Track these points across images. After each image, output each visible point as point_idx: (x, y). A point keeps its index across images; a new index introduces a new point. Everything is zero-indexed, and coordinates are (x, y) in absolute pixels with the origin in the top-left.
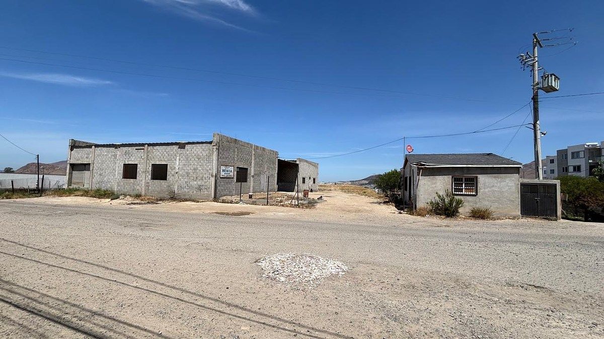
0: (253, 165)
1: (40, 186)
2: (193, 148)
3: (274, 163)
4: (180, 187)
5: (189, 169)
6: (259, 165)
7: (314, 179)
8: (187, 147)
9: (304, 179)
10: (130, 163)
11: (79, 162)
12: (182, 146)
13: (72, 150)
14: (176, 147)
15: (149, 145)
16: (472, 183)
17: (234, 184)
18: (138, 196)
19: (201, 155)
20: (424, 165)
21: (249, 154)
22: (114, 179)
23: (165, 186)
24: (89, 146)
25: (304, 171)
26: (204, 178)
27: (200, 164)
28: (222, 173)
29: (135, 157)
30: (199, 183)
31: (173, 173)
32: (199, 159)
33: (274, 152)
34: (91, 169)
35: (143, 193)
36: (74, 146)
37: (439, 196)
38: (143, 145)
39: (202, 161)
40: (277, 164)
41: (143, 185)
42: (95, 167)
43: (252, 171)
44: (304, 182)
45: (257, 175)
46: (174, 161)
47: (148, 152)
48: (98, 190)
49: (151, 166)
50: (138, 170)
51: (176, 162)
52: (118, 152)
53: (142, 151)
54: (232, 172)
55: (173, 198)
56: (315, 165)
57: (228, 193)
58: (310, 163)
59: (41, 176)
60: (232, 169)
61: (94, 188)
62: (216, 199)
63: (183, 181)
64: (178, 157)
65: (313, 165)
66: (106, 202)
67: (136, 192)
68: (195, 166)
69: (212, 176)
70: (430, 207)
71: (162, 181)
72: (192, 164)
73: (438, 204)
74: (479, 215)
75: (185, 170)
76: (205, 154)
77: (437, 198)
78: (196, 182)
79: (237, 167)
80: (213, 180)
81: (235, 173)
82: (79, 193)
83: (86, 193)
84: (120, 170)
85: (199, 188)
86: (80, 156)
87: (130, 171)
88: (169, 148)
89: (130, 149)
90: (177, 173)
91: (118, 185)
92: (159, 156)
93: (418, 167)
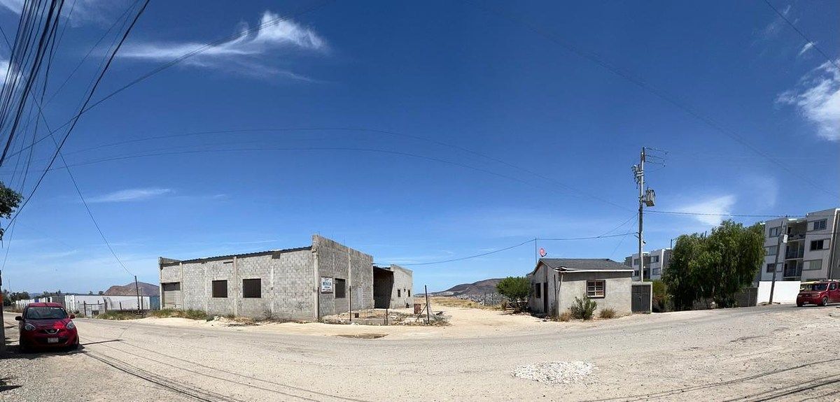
0: (350, 274)
1: (141, 308)
2: (289, 257)
3: (369, 272)
4: (277, 305)
5: (287, 283)
6: (355, 275)
7: (409, 291)
8: (283, 256)
9: (399, 291)
10: (219, 279)
11: (169, 281)
12: (276, 255)
13: (162, 269)
14: (269, 257)
15: (238, 256)
16: (601, 286)
17: (333, 300)
18: (231, 317)
19: (299, 265)
20: (565, 270)
21: (345, 261)
22: (205, 299)
23: (260, 305)
24: (177, 263)
25: (399, 281)
26: (304, 294)
27: (299, 276)
28: (323, 287)
29: (224, 272)
30: (299, 300)
31: (267, 288)
32: (297, 270)
33: (368, 256)
34: (181, 288)
35: (236, 313)
36: (163, 264)
37: (578, 301)
38: (231, 257)
39: (301, 273)
40: (372, 272)
41: (235, 304)
42: (184, 286)
43: (349, 283)
44: (399, 296)
45: (355, 287)
46: (268, 275)
47: (238, 265)
48: (190, 311)
49: (242, 281)
50: (228, 287)
51: (270, 275)
52: (206, 267)
53: (231, 264)
54: (330, 285)
55: (270, 318)
56: (409, 273)
57: (329, 311)
58: (405, 272)
59: (140, 298)
60: (330, 280)
61: (186, 308)
62: (320, 320)
63: (280, 298)
64: (272, 270)
65: (407, 274)
66: (202, 323)
67: (227, 312)
68: (293, 280)
69: (314, 291)
70: (570, 312)
71: (255, 299)
72: (290, 276)
73: (577, 308)
74: (607, 315)
75: (281, 284)
76: (303, 264)
77: (575, 302)
78: (295, 300)
79: (336, 279)
80: (315, 295)
81: (334, 285)
82: (175, 314)
83: (181, 314)
84: (209, 288)
85: (300, 306)
86: (170, 275)
87: (220, 289)
88: (261, 258)
89: (217, 263)
90: (272, 289)
91: (209, 305)
92: (250, 269)
93: (559, 273)
